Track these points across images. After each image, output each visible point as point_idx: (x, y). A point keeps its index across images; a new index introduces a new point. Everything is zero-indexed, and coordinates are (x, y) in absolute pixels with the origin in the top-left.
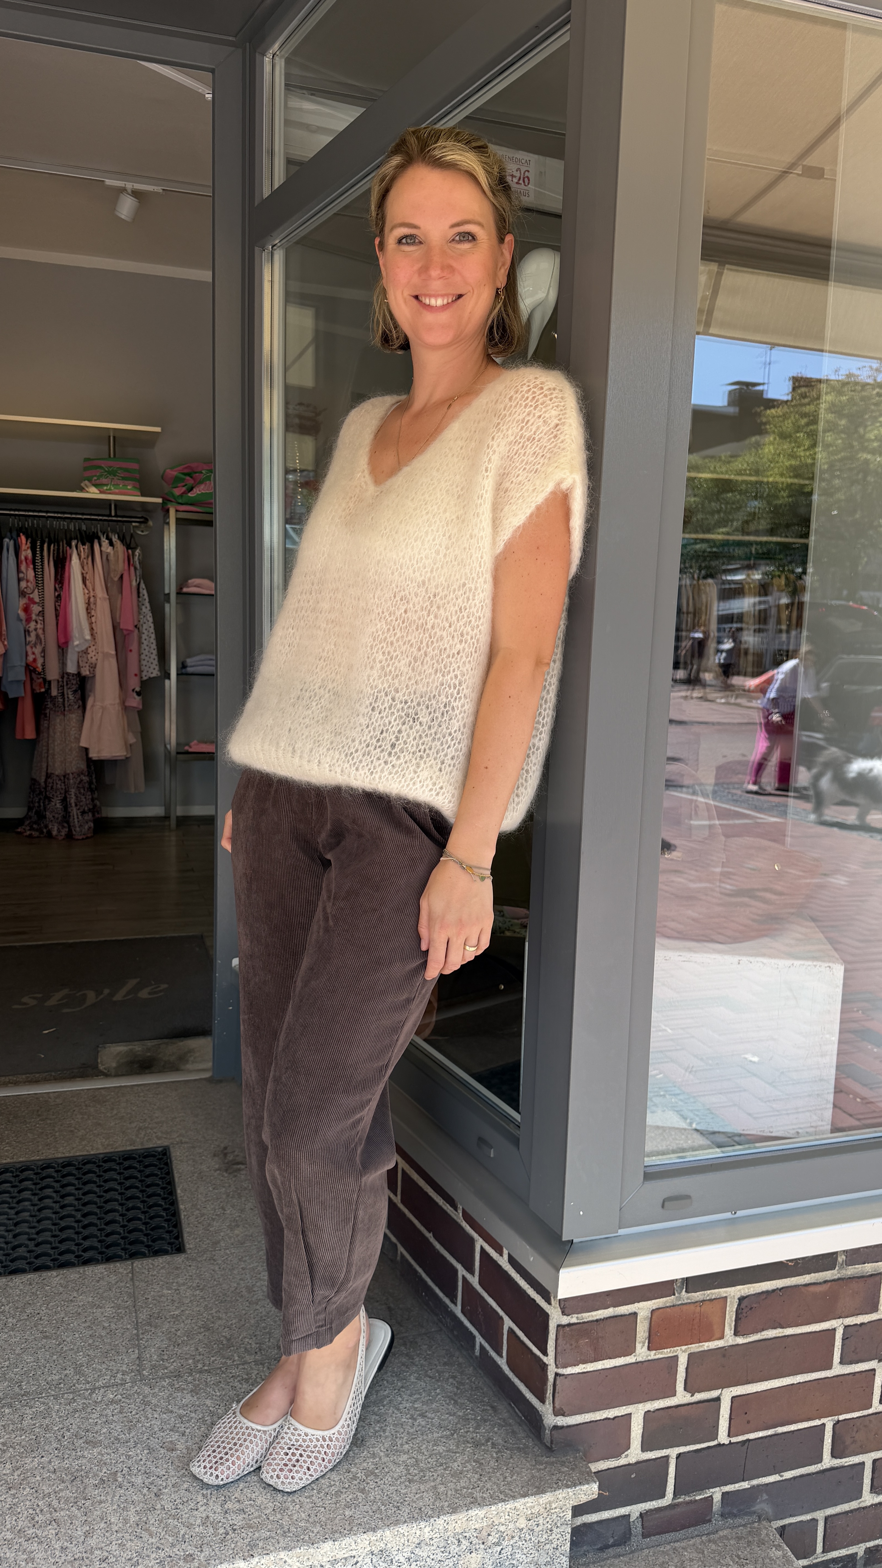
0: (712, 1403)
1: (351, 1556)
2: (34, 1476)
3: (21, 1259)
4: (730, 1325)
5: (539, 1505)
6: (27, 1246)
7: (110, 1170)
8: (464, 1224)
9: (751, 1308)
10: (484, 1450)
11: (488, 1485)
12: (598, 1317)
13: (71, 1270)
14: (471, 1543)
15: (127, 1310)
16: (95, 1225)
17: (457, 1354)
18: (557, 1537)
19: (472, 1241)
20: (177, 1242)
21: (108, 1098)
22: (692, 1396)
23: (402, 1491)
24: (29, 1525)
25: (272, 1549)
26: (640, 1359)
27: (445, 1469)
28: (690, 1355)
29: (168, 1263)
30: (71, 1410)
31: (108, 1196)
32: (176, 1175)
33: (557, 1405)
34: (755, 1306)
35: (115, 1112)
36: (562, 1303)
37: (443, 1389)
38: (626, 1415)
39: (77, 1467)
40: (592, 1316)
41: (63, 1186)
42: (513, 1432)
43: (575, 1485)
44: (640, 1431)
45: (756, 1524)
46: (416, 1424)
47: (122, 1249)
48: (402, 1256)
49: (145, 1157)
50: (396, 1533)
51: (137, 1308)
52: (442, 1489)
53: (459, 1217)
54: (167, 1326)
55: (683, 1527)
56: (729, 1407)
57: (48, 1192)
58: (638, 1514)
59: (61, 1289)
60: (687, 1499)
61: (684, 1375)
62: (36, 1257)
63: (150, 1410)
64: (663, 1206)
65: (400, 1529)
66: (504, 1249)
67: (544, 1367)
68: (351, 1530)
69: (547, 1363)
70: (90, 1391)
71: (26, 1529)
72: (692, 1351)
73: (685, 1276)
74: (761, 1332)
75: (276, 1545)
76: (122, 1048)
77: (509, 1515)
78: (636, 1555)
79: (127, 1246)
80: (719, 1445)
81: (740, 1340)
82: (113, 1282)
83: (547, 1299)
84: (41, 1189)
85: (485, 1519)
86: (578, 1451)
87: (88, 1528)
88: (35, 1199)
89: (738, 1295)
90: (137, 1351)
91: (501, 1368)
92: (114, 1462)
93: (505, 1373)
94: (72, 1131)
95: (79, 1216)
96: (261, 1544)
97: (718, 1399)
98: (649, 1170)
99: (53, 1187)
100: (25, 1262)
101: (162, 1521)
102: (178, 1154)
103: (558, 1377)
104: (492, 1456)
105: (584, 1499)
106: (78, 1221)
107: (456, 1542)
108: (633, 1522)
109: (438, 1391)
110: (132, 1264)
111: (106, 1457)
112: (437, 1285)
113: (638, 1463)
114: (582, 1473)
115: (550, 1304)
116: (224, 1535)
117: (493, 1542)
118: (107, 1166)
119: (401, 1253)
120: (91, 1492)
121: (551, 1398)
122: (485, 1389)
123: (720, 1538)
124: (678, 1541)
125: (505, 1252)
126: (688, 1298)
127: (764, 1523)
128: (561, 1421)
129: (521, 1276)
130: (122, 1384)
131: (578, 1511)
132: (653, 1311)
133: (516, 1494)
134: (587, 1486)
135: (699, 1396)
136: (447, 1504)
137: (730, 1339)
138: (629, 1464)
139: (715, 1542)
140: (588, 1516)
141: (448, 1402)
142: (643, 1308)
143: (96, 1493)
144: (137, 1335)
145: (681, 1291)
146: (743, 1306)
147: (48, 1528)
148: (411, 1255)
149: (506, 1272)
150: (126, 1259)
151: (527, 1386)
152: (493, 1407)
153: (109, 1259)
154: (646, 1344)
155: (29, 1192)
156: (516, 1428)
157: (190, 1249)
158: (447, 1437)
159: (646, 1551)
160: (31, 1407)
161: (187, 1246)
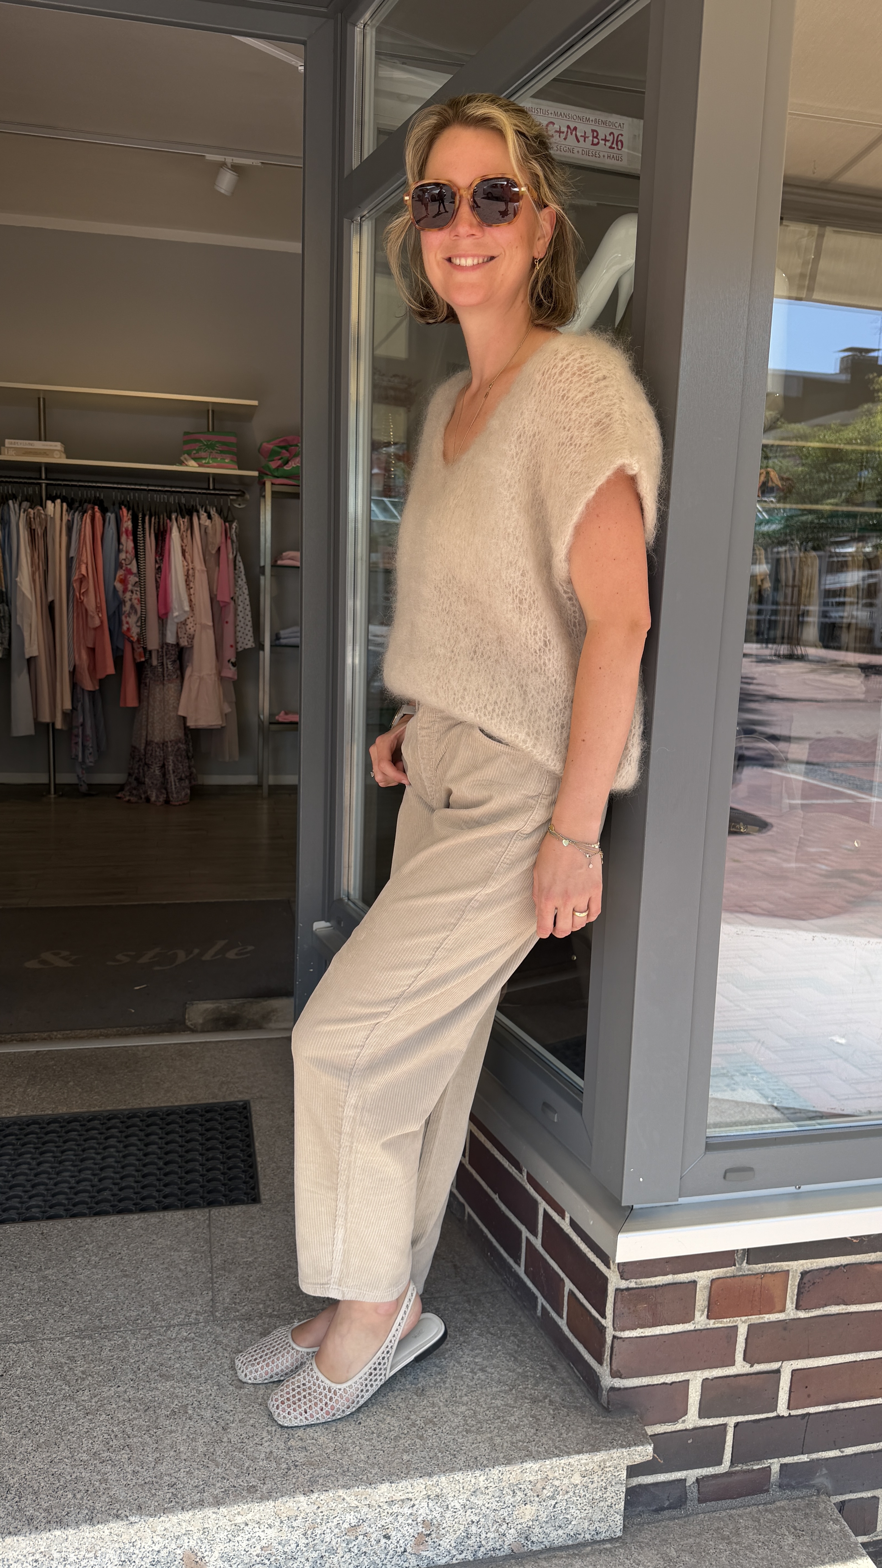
0: (772, 1374)
1: (408, 1499)
2: (110, 1403)
3: (106, 1202)
4: (792, 1299)
5: (593, 1462)
6: (111, 1190)
7: (193, 1121)
8: (529, 1187)
9: (814, 1283)
10: (541, 1407)
11: (544, 1440)
12: (657, 1284)
13: (152, 1214)
14: (526, 1495)
15: (203, 1255)
16: (176, 1173)
17: (520, 1313)
18: (611, 1496)
19: (535, 1203)
20: (253, 1192)
21: (194, 1052)
22: (751, 1367)
23: (460, 1440)
24: (104, 1449)
25: (331, 1486)
26: (698, 1327)
27: (502, 1422)
28: (750, 1326)
29: (244, 1212)
30: (147, 1345)
31: (189, 1146)
32: (255, 1128)
33: (614, 1367)
34: (818, 1280)
35: (199, 1066)
36: (621, 1267)
37: (504, 1346)
38: (684, 1381)
39: (150, 1398)
40: (651, 1282)
41: (147, 1135)
42: (571, 1391)
43: (630, 1446)
44: (698, 1398)
45: (814, 1498)
46: (476, 1377)
47: (201, 1197)
48: (469, 1216)
49: (226, 1110)
50: (451, 1480)
51: (212, 1253)
52: (498, 1440)
53: (523, 1179)
54: (239, 1272)
55: (740, 1496)
56: (789, 1380)
57: (133, 1140)
58: (694, 1479)
59: (142, 1232)
60: (745, 1467)
61: (744, 1345)
62: (120, 1201)
63: (221, 1350)
64: (725, 1177)
65: (455, 1476)
66: (566, 1213)
67: (602, 1329)
68: (408, 1473)
69: (605, 1325)
70: (165, 1328)
71: (101, 1452)
72: (752, 1322)
73: (746, 1247)
74: (823, 1307)
75: (336, 1482)
76: (208, 1006)
77: (563, 1470)
78: (691, 1518)
79: (206, 1195)
80: (778, 1417)
81: (802, 1314)
82: (191, 1228)
83: (607, 1262)
84: (126, 1137)
85: (539, 1472)
86: (635, 1413)
87: (158, 1454)
88: (121, 1146)
89: (801, 1269)
90: (210, 1294)
91: (562, 1329)
92: (185, 1395)
93: (565, 1334)
94: (158, 1083)
95: (161, 1163)
96: (321, 1481)
97: (778, 1371)
98: (710, 1141)
99: (137, 1135)
100: (109, 1204)
101: (228, 1453)
102: (258, 1108)
103: (615, 1340)
104: (549, 1413)
105: (638, 1460)
106: (159, 1169)
107: (511, 1493)
108: (690, 1486)
109: (499, 1347)
110: (210, 1211)
111: (178, 1390)
112: (502, 1246)
113: (695, 1429)
114: (637, 1434)
115: (609, 1267)
116: (286, 1470)
117: (548, 1495)
118: (189, 1117)
119: (468, 1213)
120: (163, 1421)
121: (609, 1360)
122: (546, 1349)
123: (777, 1508)
124: (734, 1509)
125: (567, 1216)
126: (749, 1270)
127: (823, 1497)
128: (619, 1383)
129: (582, 1239)
130: (195, 1324)
131: (633, 1471)
132: (713, 1281)
133: (571, 1450)
134: (642, 1447)
135: (758, 1368)
136: (502, 1455)
137: (791, 1312)
138: (686, 1430)
139: (771, 1512)
140: (644, 1477)
141: (508, 1358)
142: (703, 1277)
143: (167, 1423)
144: (212, 1278)
145: (742, 1263)
146: (805, 1280)
147: (122, 1453)
148: (477, 1216)
149: (567, 1236)
150: (204, 1207)
151: (585, 1347)
152: (552, 1367)
153: (188, 1206)
154: (706, 1313)
155: (115, 1140)
156: (574, 1388)
157: (265, 1199)
158: (506, 1392)
159: (701, 1516)
160: (110, 1340)
161: (263, 1197)
